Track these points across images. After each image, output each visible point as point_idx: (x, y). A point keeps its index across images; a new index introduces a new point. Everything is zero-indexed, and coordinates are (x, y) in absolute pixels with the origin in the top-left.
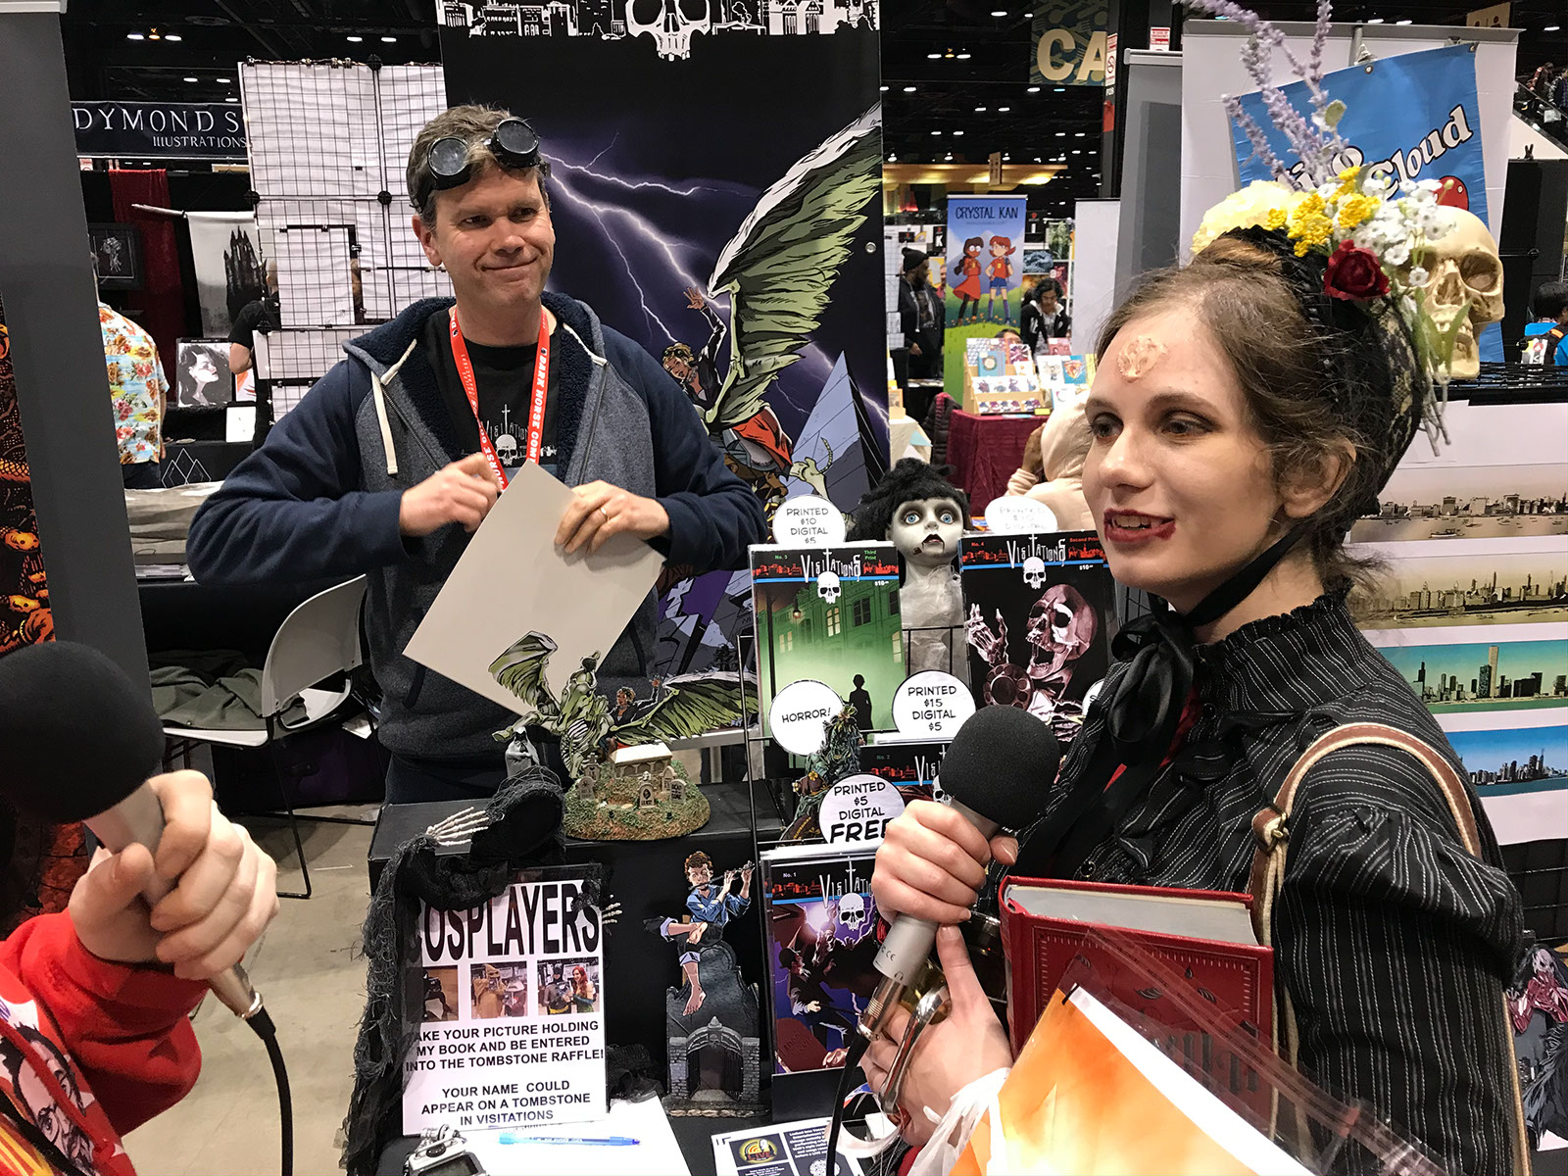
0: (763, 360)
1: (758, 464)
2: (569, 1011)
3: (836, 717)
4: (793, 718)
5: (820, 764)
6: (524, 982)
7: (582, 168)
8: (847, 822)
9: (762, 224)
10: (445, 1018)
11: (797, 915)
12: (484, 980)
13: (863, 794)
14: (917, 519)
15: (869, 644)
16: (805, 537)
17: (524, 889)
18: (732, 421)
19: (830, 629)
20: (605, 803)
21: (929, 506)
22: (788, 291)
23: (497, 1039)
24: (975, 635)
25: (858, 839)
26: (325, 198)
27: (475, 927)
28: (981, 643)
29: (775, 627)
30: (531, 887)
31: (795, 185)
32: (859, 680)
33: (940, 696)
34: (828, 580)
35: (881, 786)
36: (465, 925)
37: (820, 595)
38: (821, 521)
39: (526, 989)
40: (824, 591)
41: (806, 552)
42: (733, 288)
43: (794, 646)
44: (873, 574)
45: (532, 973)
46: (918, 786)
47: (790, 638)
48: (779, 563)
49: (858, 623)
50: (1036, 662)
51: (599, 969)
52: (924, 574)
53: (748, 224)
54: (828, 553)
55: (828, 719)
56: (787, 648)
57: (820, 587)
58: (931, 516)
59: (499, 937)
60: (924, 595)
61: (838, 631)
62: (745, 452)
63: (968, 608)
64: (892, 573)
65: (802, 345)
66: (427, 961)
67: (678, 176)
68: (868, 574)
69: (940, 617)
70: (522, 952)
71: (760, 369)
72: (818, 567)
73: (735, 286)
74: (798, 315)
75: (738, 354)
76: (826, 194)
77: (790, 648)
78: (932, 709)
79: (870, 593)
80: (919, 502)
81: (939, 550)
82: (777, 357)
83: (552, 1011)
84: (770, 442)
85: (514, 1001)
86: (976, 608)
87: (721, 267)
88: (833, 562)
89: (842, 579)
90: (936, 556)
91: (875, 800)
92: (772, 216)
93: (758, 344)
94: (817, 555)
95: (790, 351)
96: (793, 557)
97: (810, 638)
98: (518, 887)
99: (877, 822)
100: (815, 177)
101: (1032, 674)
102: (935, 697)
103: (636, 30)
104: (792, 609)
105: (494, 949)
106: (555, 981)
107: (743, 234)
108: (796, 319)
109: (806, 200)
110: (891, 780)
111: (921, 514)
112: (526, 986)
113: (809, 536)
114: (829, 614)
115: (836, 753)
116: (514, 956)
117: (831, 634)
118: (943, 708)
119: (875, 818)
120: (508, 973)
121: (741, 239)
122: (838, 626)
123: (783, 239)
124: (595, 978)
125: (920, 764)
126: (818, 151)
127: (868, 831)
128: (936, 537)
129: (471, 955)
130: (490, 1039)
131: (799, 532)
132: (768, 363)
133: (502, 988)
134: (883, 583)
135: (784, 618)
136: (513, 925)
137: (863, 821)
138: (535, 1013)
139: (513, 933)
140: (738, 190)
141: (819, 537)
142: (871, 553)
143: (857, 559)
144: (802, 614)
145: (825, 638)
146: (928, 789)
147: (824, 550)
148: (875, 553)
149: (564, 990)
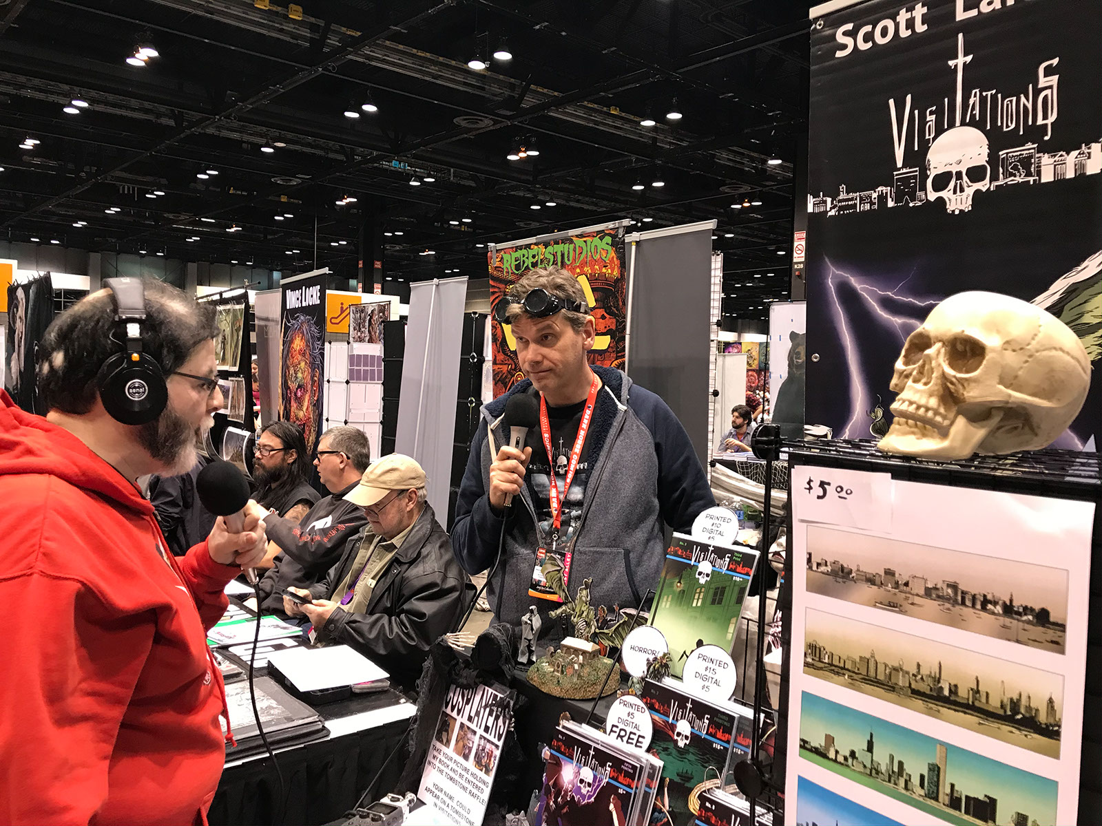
2: (481, 770)
4: (637, 649)
6: (473, 743)
7: (890, 293)
8: (621, 726)
10: (445, 745)
11: (558, 766)
12: (462, 733)
13: (633, 711)
15: (715, 620)
16: (709, 535)
17: (488, 690)
19: (695, 601)
20: (547, 664)
23: (456, 768)
24: (773, 635)
25: (622, 741)
27: (467, 703)
29: (664, 591)
30: (490, 690)
31: (1057, 297)
32: (700, 643)
33: (717, 667)
34: (705, 567)
35: (644, 711)
36: (465, 698)
37: (697, 576)
38: (724, 527)
40: (700, 573)
41: (700, 545)
43: (670, 605)
44: (734, 571)
45: (477, 740)
46: (668, 722)
47: (670, 599)
48: (683, 547)
49: (713, 602)
51: (497, 753)
54: (711, 548)
56: (666, 605)
57: (699, 570)
59: (473, 714)
61: (699, 604)
64: (748, 574)
66: (448, 710)
68: (731, 570)
70: (477, 725)
72: (702, 556)
76: (1085, 302)
77: (668, 606)
78: (708, 675)
79: (728, 584)
83: (477, 766)
85: (467, 751)
88: (712, 556)
89: (714, 569)
91: (637, 717)
94: (704, 548)
96: (694, 546)
97: (681, 603)
98: (487, 688)
99: (635, 734)
100: (1074, 290)
102: (713, 666)
103: (932, 196)
104: (677, 581)
105: (470, 719)
106: (482, 750)
109: (1067, 308)
112: (473, 746)
113: (712, 535)
114: (698, 591)
116: (473, 726)
117: (694, 605)
118: (715, 676)
119: (634, 731)
120: (470, 735)
122: (700, 601)
124: (495, 757)
125: (674, 707)
126: (1080, 268)
127: (629, 738)
129: (462, 717)
131: (707, 531)
133: (466, 742)
134: (738, 579)
135: (671, 585)
136: (479, 709)
137: (629, 730)
138: (470, 764)
139: (477, 713)
141: (718, 537)
142: (738, 555)
143: (728, 557)
144: (682, 585)
145: (690, 606)
146: (673, 727)
147: (710, 546)
148: (741, 556)
149: (484, 757)
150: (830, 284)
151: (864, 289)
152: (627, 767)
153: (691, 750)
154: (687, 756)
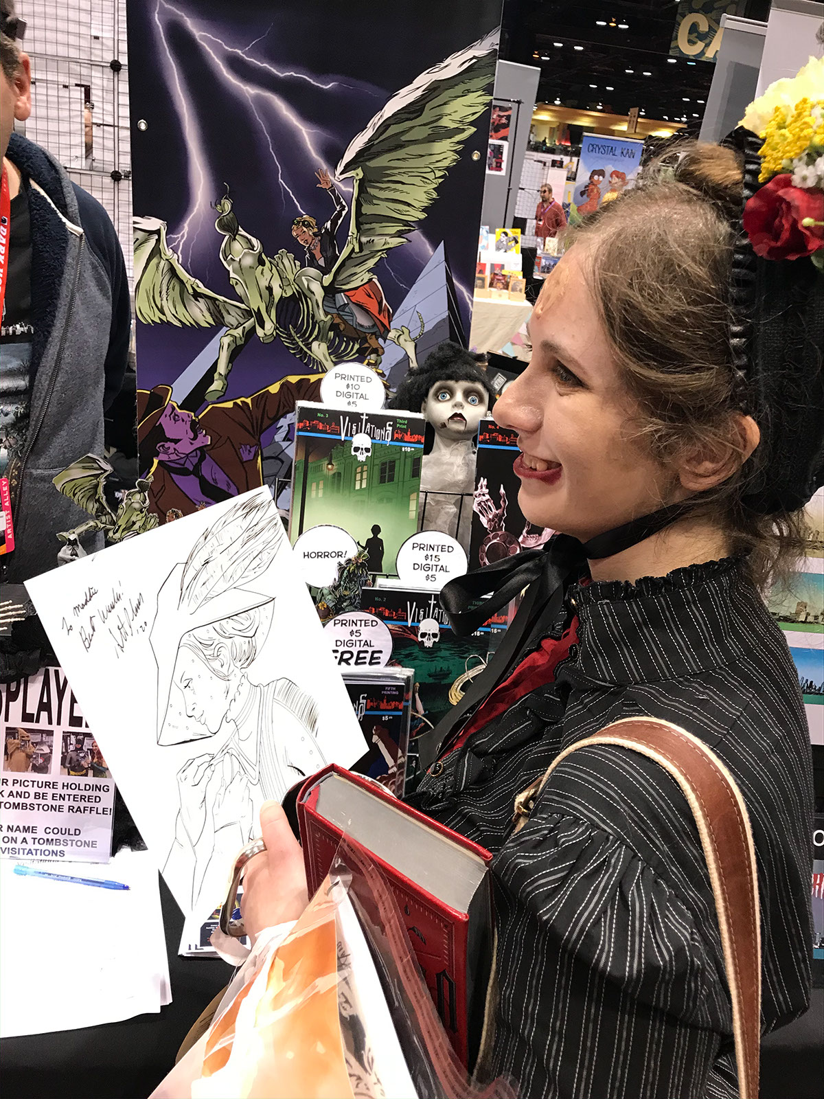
0: (376, 239)
1: (362, 326)
2: (86, 775)
3: (350, 560)
4: (313, 555)
5: (330, 597)
6: (50, 746)
7: (239, 52)
8: (341, 649)
9: (388, 122)
12: (16, 741)
13: (358, 628)
14: (448, 397)
15: (389, 500)
16: (348, 400)
17: (56, 671)
18: (344, 287)
19: (358, 483)
21: (460, 387)
22: (403, 183)
23: (23, 789)
24: (479, 504)
25: (349, 664)
26: (68, 59)
27: (12, 697)
28: (484, 512)
29: (309, 476)
31: (419, 93)
32: (376, 530)
33: (440, 553)
34: (361, 440)
35: (374, 623)
36: (4, 695)
37: (353, 453)
38: (364, 388)
39: (51, 753)
40: (357, 449)
41: (345, 414)
42: (357, 175)
43: (324, 493)
44: (402, 440)
45: (57, 741)
46: (407, 627)
47: (321, 486)
48: (320, 419)
49: (382, 480)
50: (528, 533)
52: (447, 446)
53: (377, 121)
54: (364, 417)
55: (343, 561)
56: (317, 493)
57: (354, 446)
58: (459, 397)
59: (32, 708)
60: (443, 464)
61: (364, 486)
62: (352, 314)
63: (477, 481)
64: (419, 442)
65: (410, 231)
67: (320, 71)
68: (397, 440)
69: (455, 484)
70: (50, 722)
71: (373, 246)
72: (354, 428)
73: (359, 173)
74: (409, 205)
75: (355, 232)
76: (445, 104)
77: (320, 495)
78: (431, 563)
79: (397, 456)
80: (451, 383)
81: (461, 427)
82: (387, 238)
83: (71, 772)
84: (374, 309)
85: (40, 761)
86: (483, 482)
87: (349, 155)
88: (368, 426)
89: (374, 441)
90: (459, 432)
91: (366, 633)
92: (398, 117)
93: (374, 225)
94: (355, 418)
95: (400, 234)
96: (334, 416)
97: (338, 488)
99: (367, 652)
100: (439, 87)
101: (523, 542)
102: (434, 553)
104: (327, 462)
105: (27, 717)
106: (76, 750)
107: (371, 129)
108: (407, 208)
109: (428, 106)
110: (383, 618)
111: (452, 394)
112: (51, 750)
113: (351, 400)
114: (359, 470)
115: (346, 589)
116: (43, 724)
117: (358, 487)
118: (440, 563)
119: (366, 648)
120: (37, 738)
121: (368, 134)
122: (364, 482)
123: (404, 138)
125: (412, 608)
126: (443, 65)
127: (358, 658)
128: (460, 415)
129: (7, 720)
130: (17, 788)
131: (343, 395)
132: (380, 243)
133: (31, 749)
134: (409, 450)
135: (318, 469)
136: (45, 700)
137: (355, 650)
138: (57, 773)
139: (44, 706)
140: (370, 90)
141: (360, 402)
142: (403, 422)
143: (390, 425)
144: (335, 467)
145: (352, 490)
146: (414, 630)
147: (362, 414)
148: (406, 422)
149: (84, 757)
150: (157, 19)
151: (204, 38)
152: (390, 690)
153: (443, 646)
154: (439, 654)
